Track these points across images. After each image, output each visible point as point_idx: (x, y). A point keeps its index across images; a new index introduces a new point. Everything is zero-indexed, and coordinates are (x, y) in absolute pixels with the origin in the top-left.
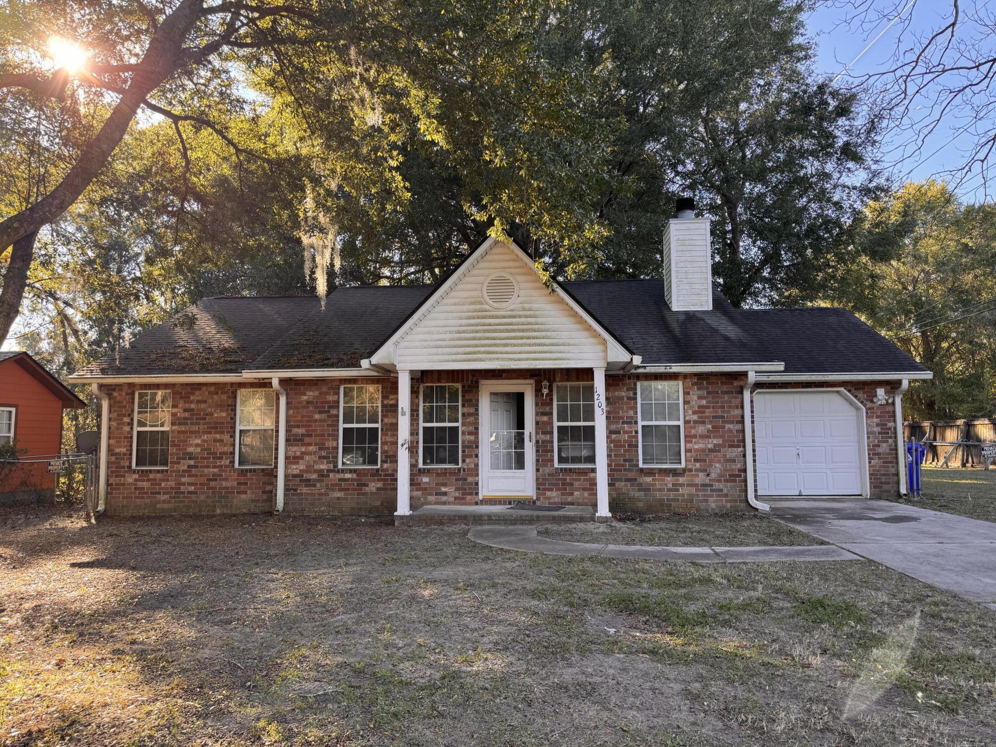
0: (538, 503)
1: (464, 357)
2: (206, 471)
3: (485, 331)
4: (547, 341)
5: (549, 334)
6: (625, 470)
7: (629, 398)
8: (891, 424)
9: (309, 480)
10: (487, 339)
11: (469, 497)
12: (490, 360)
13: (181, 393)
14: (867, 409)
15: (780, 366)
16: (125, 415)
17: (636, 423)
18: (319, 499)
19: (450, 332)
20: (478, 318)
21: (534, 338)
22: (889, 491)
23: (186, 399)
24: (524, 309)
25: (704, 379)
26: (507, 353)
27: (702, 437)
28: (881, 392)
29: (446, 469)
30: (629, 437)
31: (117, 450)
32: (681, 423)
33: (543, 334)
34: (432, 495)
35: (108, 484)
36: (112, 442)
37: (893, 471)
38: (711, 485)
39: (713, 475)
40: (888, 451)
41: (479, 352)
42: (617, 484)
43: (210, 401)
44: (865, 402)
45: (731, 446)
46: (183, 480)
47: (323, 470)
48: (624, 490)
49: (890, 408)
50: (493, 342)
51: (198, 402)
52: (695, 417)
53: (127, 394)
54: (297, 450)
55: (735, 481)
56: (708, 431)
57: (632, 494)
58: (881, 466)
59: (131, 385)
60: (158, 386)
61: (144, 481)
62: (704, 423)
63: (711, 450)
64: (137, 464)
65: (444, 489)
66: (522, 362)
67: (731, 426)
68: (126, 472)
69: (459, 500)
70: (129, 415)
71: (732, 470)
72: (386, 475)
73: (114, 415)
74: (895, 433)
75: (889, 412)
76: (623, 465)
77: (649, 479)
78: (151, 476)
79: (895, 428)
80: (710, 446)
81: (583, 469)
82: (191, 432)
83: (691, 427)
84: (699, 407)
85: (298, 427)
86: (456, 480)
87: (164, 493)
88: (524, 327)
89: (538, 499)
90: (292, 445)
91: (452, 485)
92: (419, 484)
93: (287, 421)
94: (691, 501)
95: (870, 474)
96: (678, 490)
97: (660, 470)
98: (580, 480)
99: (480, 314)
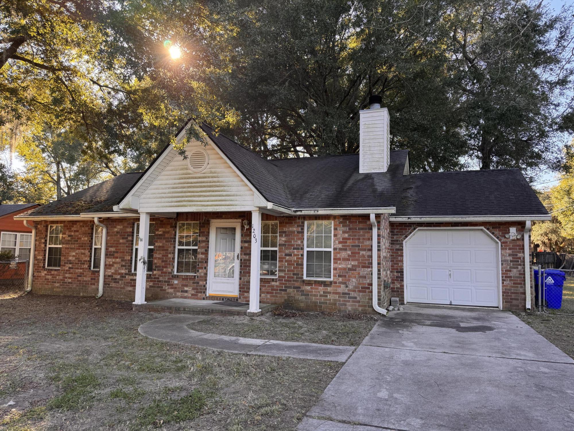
0: (239, 301)
1: (176, 204)
2: (77, 270)
3: (188, 187)
4: (224, 193)
5: (225, 188)
6: (294, 281)
7: (298, 232)
8: (520, 255)
9: (116, 279)
10: (189, 192)
11: (200, 294)
12: (190, 206)
13: (67, 226)
14: (501, 243)
15: (393, 210)
16: (42, 238)
17: (302, 249)
18: (120, 291)
19: (169, 188)
20: (185, 178)
21: (216, 191)
22: (518, 306)
23: (69, 229)
24: (211, 172)
25: (347, 219)
26: (200, 201)
27: (345, 259)
28: (513, 230)
29: (187, 276)
30: (297, 258)
31: (38, 257)
32: (331, 250)
33: (222, 188)
34: (179, 292)
35: (33, 276)
36: (36, 252)
37: (521, 290)
38: (349, 294)
39: (351, 287)
40: (517, 275)
41: (184, 201)
42: (288, 290)
43: (80, 231)
44: (500, 238)
45: (363, 267)
46: (67, 275)
47: (122, 273)
48: (292, 295)
49: (520, 243)
50: (193, 194)
51: (75, 231)
52: (340, 246)
53: (44, 226)
54: (111, 261)
55: (365, 292)
56: (349, 256)
57: (297, 297)
58: (512, 287)
59: (46, 221)
60: (57, 222)
61: (49, 275)
62: (346, 250)
63: (350, 269)
64: (48, 266)
65: (186, 289)
66: (209, 207)
67: (364, 253)
68: (41, 270)
69: (194, 296)
70: (44, 238)
71: (364, 284)
72: (155, 278)
73: (38, 238)
74: (524, 262)
75: (519, 246)
76: (292, 278)
77: (308, 288)
78: (53, 272)
79: (524, 258)
80: (349, 266)
81: (267, 279)
82: (71, 248)
83: (337, 253)
84: (343, 239)
85: (112, 247)
86: (193, 283)
87: (58, 283)
88: (211, 184)
89: (240, 298)
90: (108, 258)
91: (191, 286)
92: (172, 285)
93: (107, 244)
94: (335, 304)
95: (503, 292)
96: (327, 296)
97: (315, 281)
98: (265, 286)
99: (186, 176)
